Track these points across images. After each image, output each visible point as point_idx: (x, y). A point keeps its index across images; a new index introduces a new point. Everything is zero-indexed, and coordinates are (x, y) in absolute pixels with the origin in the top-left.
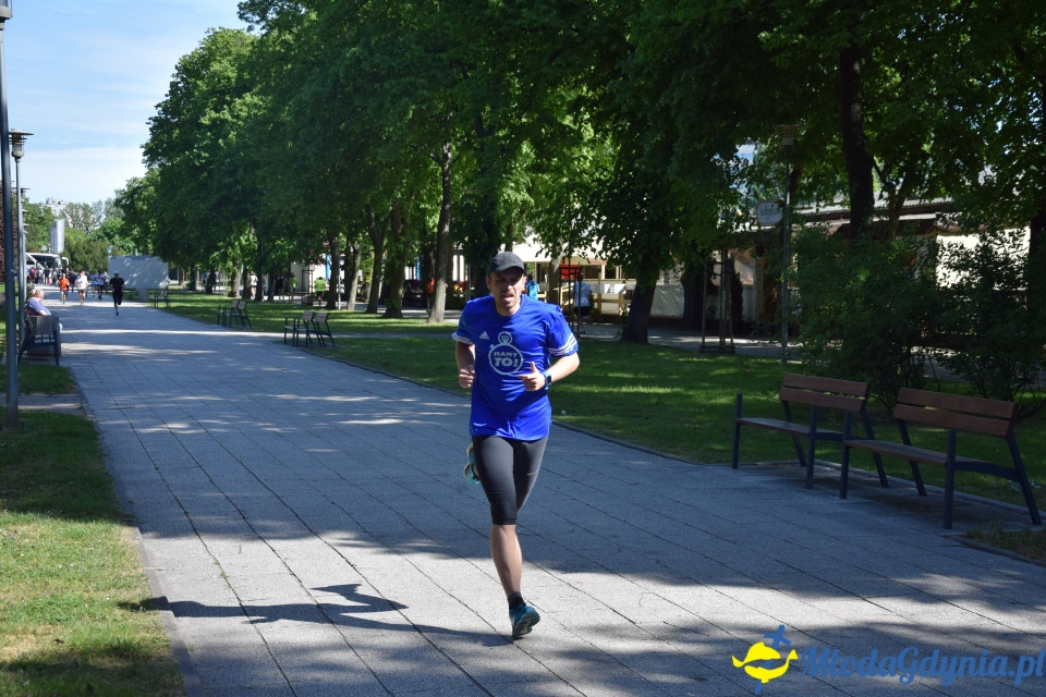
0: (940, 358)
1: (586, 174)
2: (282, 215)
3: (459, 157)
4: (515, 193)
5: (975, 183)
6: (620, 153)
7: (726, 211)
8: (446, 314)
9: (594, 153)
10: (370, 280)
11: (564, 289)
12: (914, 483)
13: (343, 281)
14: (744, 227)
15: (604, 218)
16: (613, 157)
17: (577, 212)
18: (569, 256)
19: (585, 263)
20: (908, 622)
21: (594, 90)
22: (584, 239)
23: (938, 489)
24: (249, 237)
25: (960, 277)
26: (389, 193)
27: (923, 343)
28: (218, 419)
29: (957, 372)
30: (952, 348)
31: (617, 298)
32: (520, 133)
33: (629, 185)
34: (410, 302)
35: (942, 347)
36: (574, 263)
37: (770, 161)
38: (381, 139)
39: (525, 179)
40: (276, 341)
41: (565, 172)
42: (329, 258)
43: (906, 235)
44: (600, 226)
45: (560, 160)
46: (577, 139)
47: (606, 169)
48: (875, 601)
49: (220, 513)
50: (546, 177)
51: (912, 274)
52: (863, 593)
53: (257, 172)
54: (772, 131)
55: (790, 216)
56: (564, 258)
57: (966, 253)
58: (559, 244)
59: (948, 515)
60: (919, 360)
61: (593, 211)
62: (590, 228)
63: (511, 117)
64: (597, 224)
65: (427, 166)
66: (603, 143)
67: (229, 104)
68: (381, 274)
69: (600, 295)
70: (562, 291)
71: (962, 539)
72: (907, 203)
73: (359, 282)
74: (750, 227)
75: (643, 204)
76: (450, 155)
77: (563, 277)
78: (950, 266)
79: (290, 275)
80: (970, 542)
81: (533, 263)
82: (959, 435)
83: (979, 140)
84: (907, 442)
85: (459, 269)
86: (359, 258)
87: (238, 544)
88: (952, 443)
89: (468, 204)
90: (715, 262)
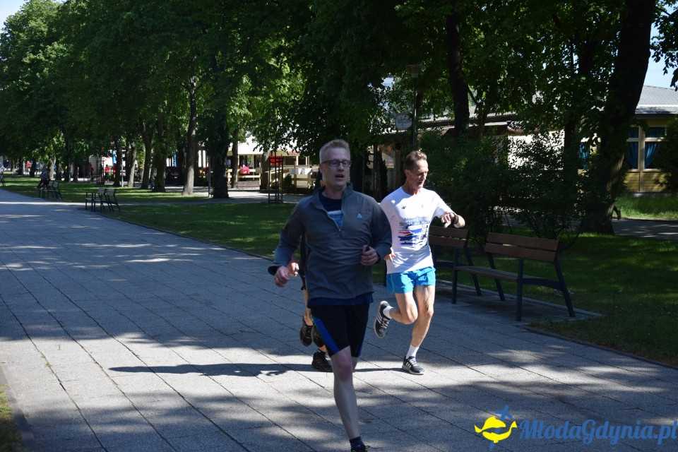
0: (512, 213)
1: (285, 96)
2: (82, 124)
3: (201, 86)
4: (239, 109)
5: (530, 102)
6: (307, 83)
7: (376, 121)
8: (194, 189)
9: (290, 83)
10: (143, 167)
11: (272, 172)
12: (497, 293)
13: (125, 168)
14: (387, 131)
15: (298, 125)
16: (302, 85)
17: (280, 121)
18: (275, 150)
19: (285, 155)
20: (496, 381)
21: (289, 42)
22: (285, 139)
23: (512, 296)
24: (59, 139)
25: (523, 162)
26: (155, 109)
27: (501, 204)
28: (42, 260)
29: (523, 222)
30: (519, 207)
31: (307, 177)
32: (242, 70)
33: (313, 103)
34: (170, 181)
35: (512, 207)
36: (278, 154)
37: (403, 88)
38: (149, 73)
39: (245, 100)
40: (80, 208)
41: (271, 95)
42: (114, 152)
43: (488, 135)
44: (295, 131)
45: (268, 87)
46: (278, 74)
47: (298, 94)
48: (475, 368)
49: (45, 323)
50: (259, 98)
51: (494, 160)
52: (468, 363)
53: (64, 95)
54: (404, 69)
55: (417, 124)
56: (272, 152)
57: (527, 147)
58: (268, 143)
59: (518, 313)
60: (499, 214)
61: (291, 121)
62: (288, 132)
63: (236, 59)
64: (293, 129)
65: (180, 91)
66: (296, 76)
67: (43, 49)
68: (151, 163)
69: (295, 176)
70: (271, 173)
71: (527, 327)
72: (489, 115)
73: (136, 169)
74: (391, 131)
75: (323, 117)
76: (195, 84)
77: (271, 164)
78: (518, 155)
79: (88, 164)
80: (533, 329)
81: (251, 155)
82: (526, 262)
83: (532, 74)
84: (493, 267)
85: (203, 160)
86: (135, 153)
87: (58, 343)
88: (521, 268)
89: (208, 117)
90: (369, 153)
